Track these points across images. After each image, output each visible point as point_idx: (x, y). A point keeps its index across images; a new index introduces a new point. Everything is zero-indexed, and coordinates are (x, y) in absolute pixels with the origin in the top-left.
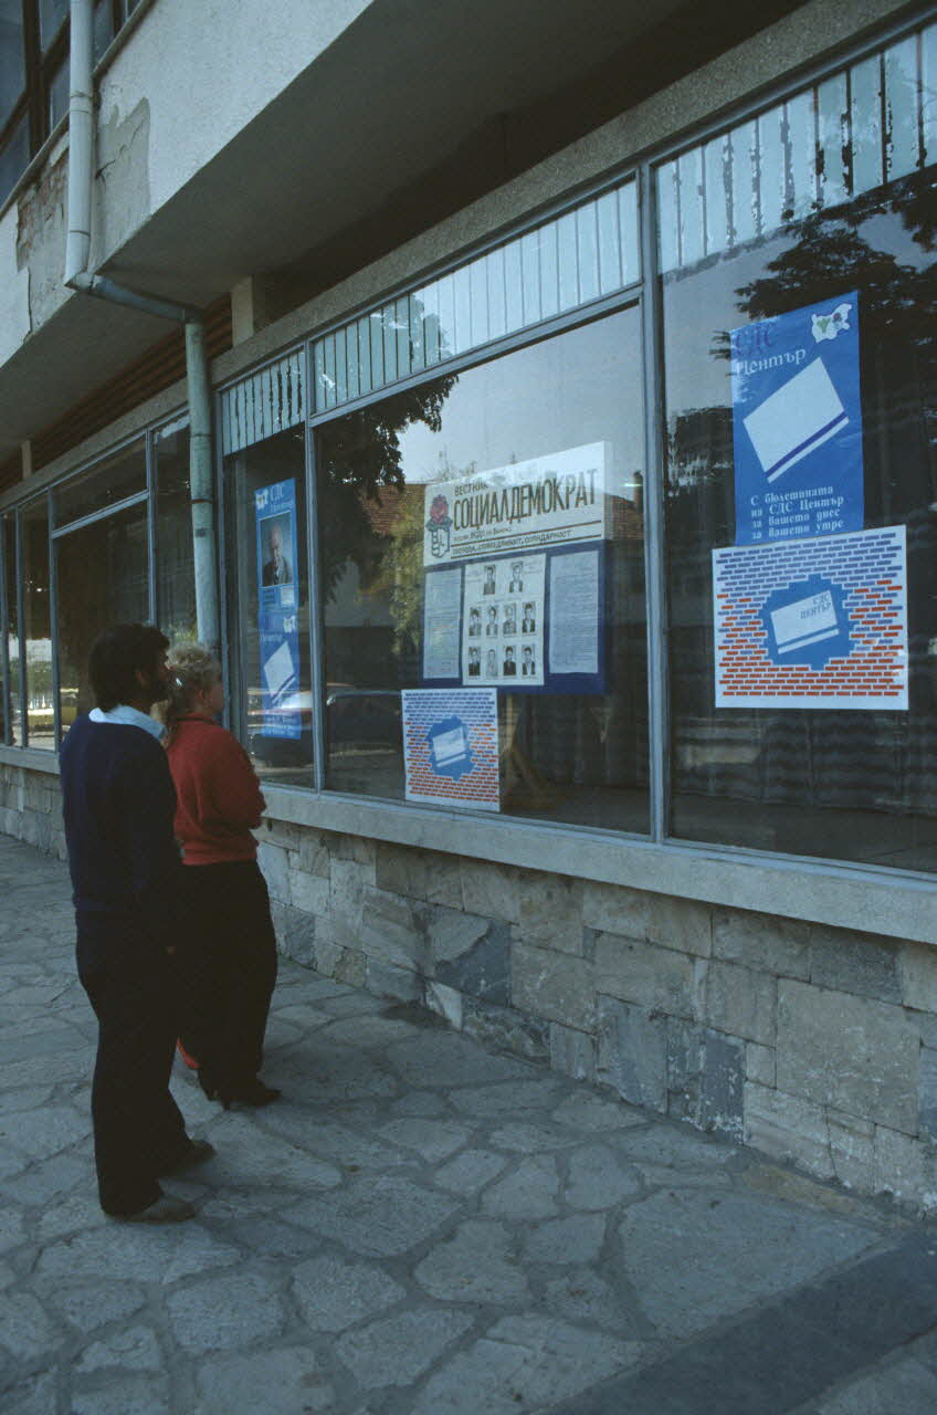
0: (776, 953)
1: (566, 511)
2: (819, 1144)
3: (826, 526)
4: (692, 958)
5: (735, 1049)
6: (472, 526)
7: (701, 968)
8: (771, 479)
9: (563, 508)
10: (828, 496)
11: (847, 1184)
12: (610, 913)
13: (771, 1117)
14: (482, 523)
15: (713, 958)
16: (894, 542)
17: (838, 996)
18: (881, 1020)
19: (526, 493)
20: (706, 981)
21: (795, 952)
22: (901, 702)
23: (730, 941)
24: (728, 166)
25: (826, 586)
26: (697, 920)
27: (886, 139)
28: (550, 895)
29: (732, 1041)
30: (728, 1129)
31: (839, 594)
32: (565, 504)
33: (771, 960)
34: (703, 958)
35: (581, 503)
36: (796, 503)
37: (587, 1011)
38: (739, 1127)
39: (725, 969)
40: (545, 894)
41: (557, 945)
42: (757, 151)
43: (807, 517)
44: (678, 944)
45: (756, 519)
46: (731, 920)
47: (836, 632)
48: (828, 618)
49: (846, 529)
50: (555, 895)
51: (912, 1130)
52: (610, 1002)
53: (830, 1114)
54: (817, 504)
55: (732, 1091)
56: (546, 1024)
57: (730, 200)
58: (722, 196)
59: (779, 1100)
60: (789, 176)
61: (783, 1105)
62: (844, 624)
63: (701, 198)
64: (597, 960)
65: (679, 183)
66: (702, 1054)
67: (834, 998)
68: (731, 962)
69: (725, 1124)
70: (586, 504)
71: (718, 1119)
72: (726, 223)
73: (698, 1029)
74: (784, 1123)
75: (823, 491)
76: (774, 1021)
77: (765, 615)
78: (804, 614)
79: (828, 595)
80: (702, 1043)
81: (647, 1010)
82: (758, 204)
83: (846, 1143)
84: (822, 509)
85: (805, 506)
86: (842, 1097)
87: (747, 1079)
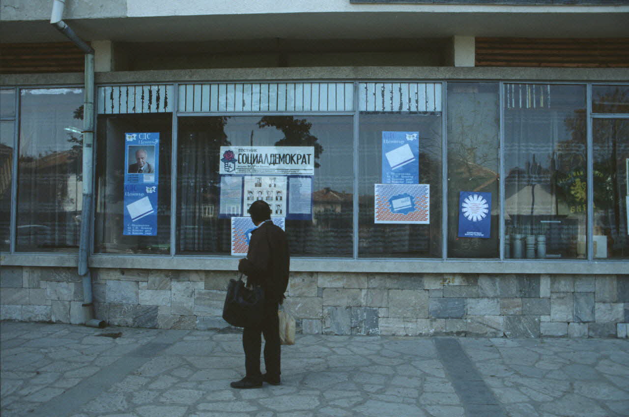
0: (389, 283)
1: (296, 165)
2: (402, 328)
3: (409, 182)
4: (361, 289)
5: (376, 310)
6: (248, 163)
7: (364, 292)
8: (393, 169)
9: (295, 163)
10: (409, 175)
11: (410, 335)
12: (329, 282)
13: (387, 325)
14: (254, 163)
15: (368, 288)
16: (426, 188)
17: (407, 291)
18: (419, 294)
19: (278, 156)
20: (366, 295)
21: (395, 282)
22: (428, 222)
23: (375, 282)
24: (383, 91)
25: (409, 196)
26: (363, 279)
27: (427, 102)
28: (303, 280)
29: (374, 309)
30: (373, 332)
31: (412, 198)
32: (296, 162)
33: (388, 285)
34: (364, 289)
35: (304, 163)
36: (400, 176)
37: (319, 312)
38: (377, 331)
39: (372, 291)
40: (301, 280)
41: (306, 295)
42: (392, 91)
43: (403, 179)
44: (356, 286)
45: (389, 178)
46: (376, 277)
47: (411, 206)
48: (409, 203)
49: (414, 183)
50: (305, 280)
51: (427, 317)
52: (329, 308)
53: (405, 319)
54: (406, 177)
55: (375, 322)
56: (301, 320)
57: (383, 100)
58: (381, 98)
59: (390, 320)
60: (401, 100)
61: (391, 321)
62: (413, 204)
63: (374, 96)
64: (323, 296)
65: (367, 90)
66: (365, 314)
67: (406, 291)
68: (374, 288)
69: (373, 331)
70: (306, 163)
71: (371, 330)
72: (382, 105)
73: (363, 308)
74: (391, 325)
75: (408, 174)
76: (388, 301)
77: (390, 201)
78: (402, 202)
79: (409, 198)
80: (365, 311)
81: (344, 307)
82: (392, 104)
83: (410, 325)
84: (407, 178)
85: (403, 177)
86: (409, 314)
87: (379, 317)
